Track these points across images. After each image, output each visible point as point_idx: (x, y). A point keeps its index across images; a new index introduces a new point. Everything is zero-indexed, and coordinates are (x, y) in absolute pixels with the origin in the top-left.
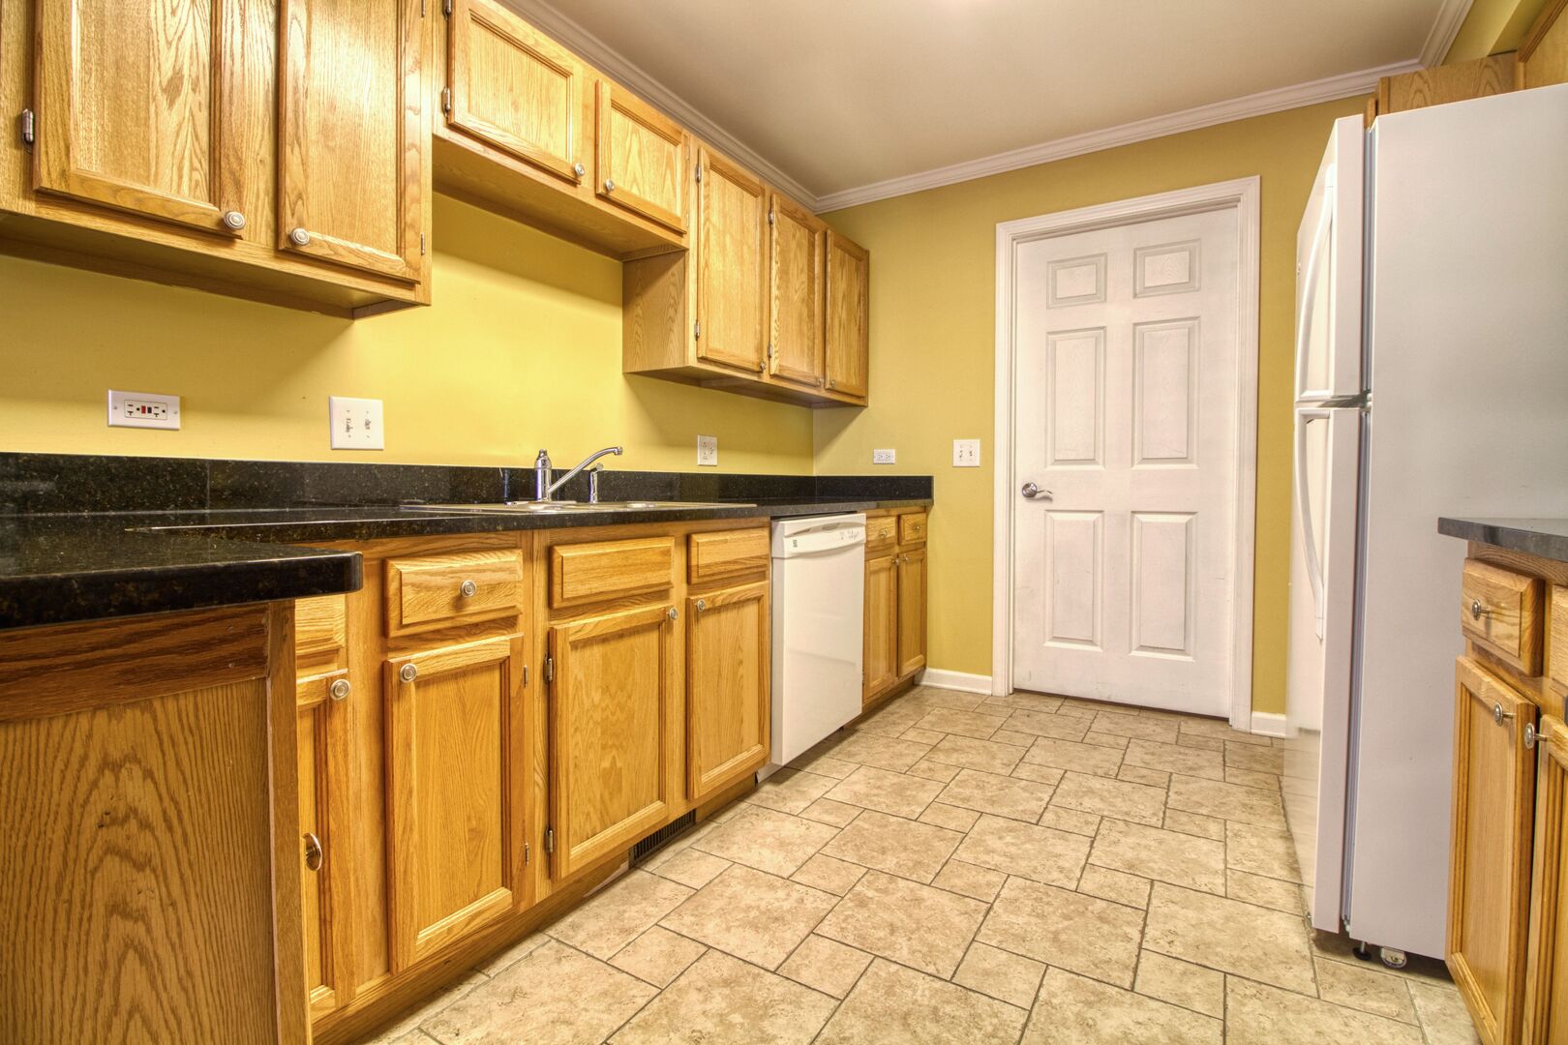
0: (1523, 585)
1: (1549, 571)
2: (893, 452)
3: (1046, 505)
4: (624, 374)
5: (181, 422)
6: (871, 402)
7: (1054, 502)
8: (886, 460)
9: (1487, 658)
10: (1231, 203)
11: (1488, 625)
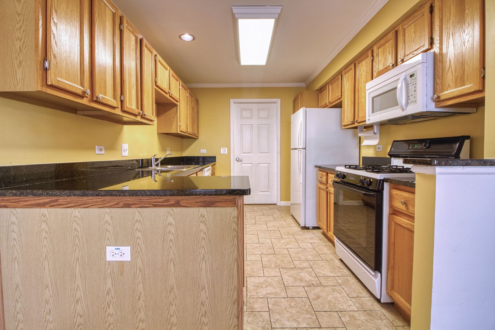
0: (325, 174)
1: (328, 172)
2: (205, 150)
3: (241, 162)
4: (157, 133)
5: (105, 152)
6: (199, 138)
7: (243, 162)
8: (203, 152)
9: (321, 183)
10: (275, 103)
11: (322, 179)
